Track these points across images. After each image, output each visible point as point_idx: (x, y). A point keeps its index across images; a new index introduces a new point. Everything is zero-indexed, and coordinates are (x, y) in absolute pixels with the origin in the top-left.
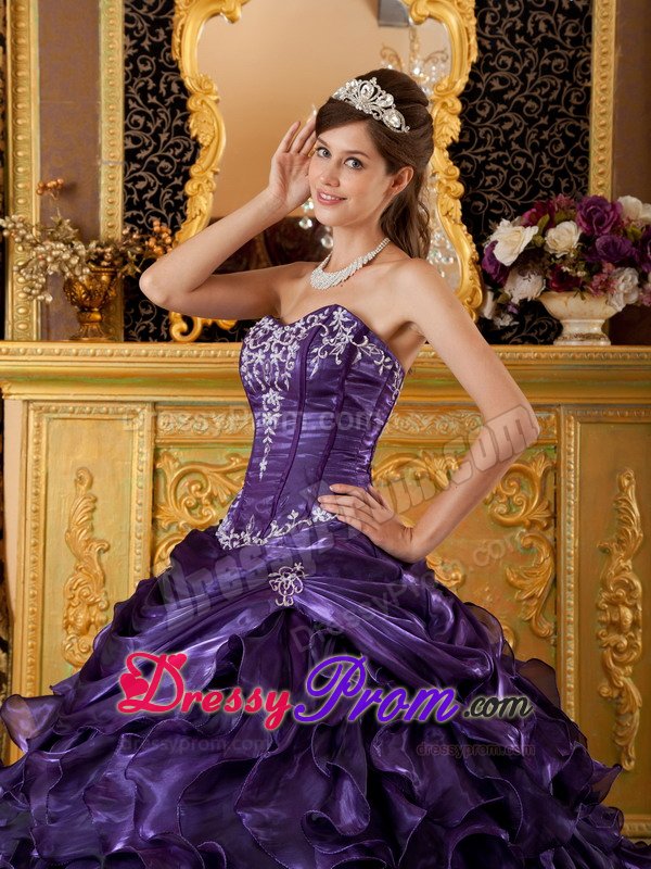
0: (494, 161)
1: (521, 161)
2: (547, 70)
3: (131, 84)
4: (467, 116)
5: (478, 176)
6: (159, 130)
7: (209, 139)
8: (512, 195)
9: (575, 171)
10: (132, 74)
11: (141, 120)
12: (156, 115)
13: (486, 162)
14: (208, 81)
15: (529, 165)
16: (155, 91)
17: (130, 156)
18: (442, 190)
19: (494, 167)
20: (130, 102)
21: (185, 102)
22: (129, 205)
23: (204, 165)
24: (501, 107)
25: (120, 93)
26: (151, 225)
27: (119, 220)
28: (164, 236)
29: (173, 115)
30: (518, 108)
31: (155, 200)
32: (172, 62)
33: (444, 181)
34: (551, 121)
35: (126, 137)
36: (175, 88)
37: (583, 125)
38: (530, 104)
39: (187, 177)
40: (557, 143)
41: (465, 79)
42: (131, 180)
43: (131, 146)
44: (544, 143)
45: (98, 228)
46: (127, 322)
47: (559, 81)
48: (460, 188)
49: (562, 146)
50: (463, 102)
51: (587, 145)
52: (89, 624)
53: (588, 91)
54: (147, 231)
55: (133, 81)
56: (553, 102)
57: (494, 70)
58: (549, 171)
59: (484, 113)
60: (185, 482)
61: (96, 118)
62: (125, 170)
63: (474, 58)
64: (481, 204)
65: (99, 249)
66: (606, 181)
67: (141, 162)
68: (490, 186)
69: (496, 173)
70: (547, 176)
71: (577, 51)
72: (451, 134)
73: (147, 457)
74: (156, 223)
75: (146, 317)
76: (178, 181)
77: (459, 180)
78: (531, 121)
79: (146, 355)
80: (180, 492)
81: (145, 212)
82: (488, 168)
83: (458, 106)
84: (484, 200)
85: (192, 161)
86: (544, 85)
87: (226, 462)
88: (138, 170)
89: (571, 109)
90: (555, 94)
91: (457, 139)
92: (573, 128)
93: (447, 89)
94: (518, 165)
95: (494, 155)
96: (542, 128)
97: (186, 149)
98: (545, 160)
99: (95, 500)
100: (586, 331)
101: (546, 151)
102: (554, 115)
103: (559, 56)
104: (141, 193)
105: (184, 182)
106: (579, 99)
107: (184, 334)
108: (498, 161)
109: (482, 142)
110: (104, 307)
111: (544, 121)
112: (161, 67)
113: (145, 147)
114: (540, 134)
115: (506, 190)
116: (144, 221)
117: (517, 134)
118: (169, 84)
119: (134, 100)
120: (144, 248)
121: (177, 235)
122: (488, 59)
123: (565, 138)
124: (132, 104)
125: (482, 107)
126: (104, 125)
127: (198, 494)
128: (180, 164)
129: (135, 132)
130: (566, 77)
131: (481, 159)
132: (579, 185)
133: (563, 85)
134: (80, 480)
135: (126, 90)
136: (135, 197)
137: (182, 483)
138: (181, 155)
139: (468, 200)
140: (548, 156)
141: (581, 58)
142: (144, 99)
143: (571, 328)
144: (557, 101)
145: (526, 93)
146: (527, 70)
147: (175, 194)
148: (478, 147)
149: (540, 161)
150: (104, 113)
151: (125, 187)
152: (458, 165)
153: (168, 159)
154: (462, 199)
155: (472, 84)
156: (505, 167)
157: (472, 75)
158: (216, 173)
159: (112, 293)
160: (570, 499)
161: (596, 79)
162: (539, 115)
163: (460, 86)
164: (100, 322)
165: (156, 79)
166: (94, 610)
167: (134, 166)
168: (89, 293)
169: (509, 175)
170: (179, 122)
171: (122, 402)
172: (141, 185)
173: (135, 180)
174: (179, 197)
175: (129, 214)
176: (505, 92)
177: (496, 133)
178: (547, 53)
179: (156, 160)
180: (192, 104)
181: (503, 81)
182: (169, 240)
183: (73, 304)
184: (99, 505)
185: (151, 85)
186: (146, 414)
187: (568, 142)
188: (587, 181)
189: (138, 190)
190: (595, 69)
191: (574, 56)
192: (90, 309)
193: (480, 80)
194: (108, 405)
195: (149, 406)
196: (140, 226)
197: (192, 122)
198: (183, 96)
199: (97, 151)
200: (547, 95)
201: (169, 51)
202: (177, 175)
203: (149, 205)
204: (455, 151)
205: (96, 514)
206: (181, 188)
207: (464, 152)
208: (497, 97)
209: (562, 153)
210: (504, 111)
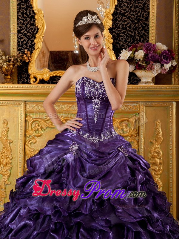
0: (122, 33)
1: (130, 33)
2: (137, 7)
3: (19, 11)
4: (114, 20)
5: (118, 37)
6: (27, 24)
7: (41, 27)
8: (127, 43)
9: (145, 36)
10: (19, 9)
11: (22, 22)
12: (26, 20)
13: (120, 33)
14: (41, 10)
15: (132, 34)
16: (26, 13)
17: (19, 32)
18: (107, 41)
19: (122, 35)
20: (19, 16)
21: (34, 16)
22: (19, 46)
23: (40, 34)
24: (124, 18)
25: (16, 14)
26: (25, 51)
27: (16, 50)
28: (28, 54)
29: (31, 20)
30: (129, 18)
31: (26, 44)
32: (31, 5)
33: (108, 39)
34: (138, 21)
35: (18, 26)
36: (31, 12)
37: (147, 23)
38: (132, 16)
39: (35, 38)
40: (140, 28)
41: (114, 10)
42: (19, 38)
43: (19, 29)
44: (136, 27)
45: (10, 52)
46: (18, 79)
47: (141, 10)
48: (112, 41)
49: (141, 28)
50: (113, 16)
51: (148, 28)
52: (7, 163)
53: (149, 13)
54: (24, 53)
55: (20, 10)
56: (139, 16)
57: (122, 7)
58: (138, 36)
59: (119, 19)
60: (34, 124)
61: (9, 21)
62: (18, 36)
63: (116, 3)
64: (118, 45)
65: (10, 58)
66: (154, 38)
67: (22, 33)
68: (121, 40)
69: (123, 36)
70: (137, 37)
71: (146, 2)
72: (109, 25)
73: (23, 117)
74: (26, 50)
75: (24, 77)
76: (32, 39)
77: (112, 38)
78: (133, 22)
79: (22, 88)
80: (33, 126)
81: (23, 48)
82: (120, 35)
83: (112, 17)
84: (119, 44)
85: (37, 33)
86: (136, 11)
87: (46, 118)
88: (21, 36)
89: (144, 18)
90: (139, 14)
91: (111, 27)
92: (144, 23)
93: (108, 13)
94: (129, 34)
95: (122, 31)
96: (136, 23)
97: (35, 30)
98: (137, 32)
99: (9, 129)
100: (147, 81)
101: (137, 30)
102: (139, 20)
103: (141, 3)
104: (22, 42)
105: (34, 39)
106: (146, 15)
107: (34, 82)
108: (123, 33)
109: (119, 28)
110: (11, 74)
111: (136, 21)
112: (27, 7)
113: (23, 29)
114: (135, 25)
115: (126, 41)
116: (23, 50)
117: (129, 25)
118: (30, 11)
119: (20, 16)
120: (23, 58)
121: (32, 54)
122: (120, 4)
123: (142, 26)
124: (19, 17)
125: (119, 18)
126: (11, 23)
127: (38, 127)
128: (33, 34)
129: (20, 25)
130: (143, 9)
131: (118, 32)
132: (146, 40)
133: (142, 11)
134: (4, 123)
135: (18, 13)
136: (21, 43)
137: (33, 124)
138: (33, 32)
139: (115, 44)
140: (137, 31)
141: (147, 3)
142: (23, 16)
143: (143, 80)
144: (140, 16)
145: (131, 13)
146: (131, 7)
147: (32, 43)
148: (117, 29)
149: (135, 33)
150: (11, 19)
151: (18, 40)
152: (112, 34)
153: (30, 33)
154: (113, 44)
155: (116, 11)
156: (125, 35)
157: (115, 8)
158: (43, 37)
159: (13, 71)
160: (142, 128)
161: (151, 9)
162: (135, 20)
163: (112, 11)
164: (10, 78)
165: (26, 10)
166: (8, 159)
167: (20, 35)
168: (7, 70)
169: (126, 37)
170: (33, 22)
171: (16, 101)
172: (22, 40)
173: (20, 39)
174: (33, 43)
175: (19, 48)
176: (125, 13)
177: (123, 25)
178: (137, 2)
179: (26, 33)
180: (36, 17)
181: (124, 10)
182: (30, 56)
183: (3, 73)
184: (9, 130)
185: (25, 11)
186: (23, 104)
187: (143, 27)
188: (148, 38)
189: (21, 41)
190: (151, 7)
191: (145, 3)
192: (7, 75)
193: (118, 10)
194: (12, 102)
195: (23, 102)
196: (22, 52)
197: (36, 22)
198: (34, 15)
199: (10, 30)
200: (137, 14)
201: (30, 2)
202: (33, 37)
203: (24, 46)
204: (111, 30)
205: (9, 133)
206: (33, 41)
207: (114, 30)
208: (123, 15)
209: (141, 30)
210: (125, 19)
